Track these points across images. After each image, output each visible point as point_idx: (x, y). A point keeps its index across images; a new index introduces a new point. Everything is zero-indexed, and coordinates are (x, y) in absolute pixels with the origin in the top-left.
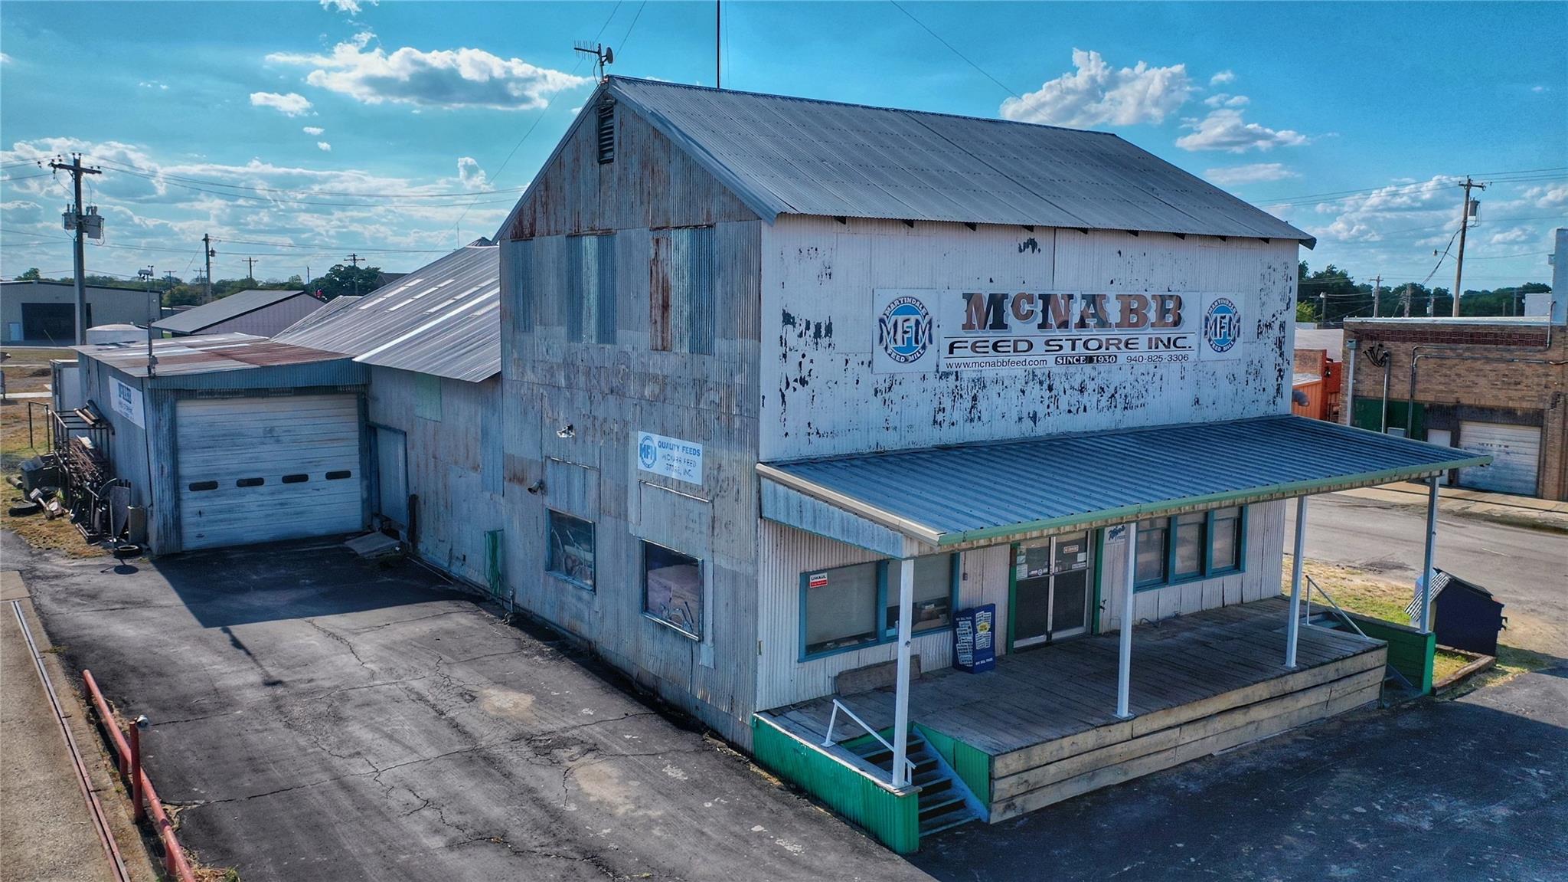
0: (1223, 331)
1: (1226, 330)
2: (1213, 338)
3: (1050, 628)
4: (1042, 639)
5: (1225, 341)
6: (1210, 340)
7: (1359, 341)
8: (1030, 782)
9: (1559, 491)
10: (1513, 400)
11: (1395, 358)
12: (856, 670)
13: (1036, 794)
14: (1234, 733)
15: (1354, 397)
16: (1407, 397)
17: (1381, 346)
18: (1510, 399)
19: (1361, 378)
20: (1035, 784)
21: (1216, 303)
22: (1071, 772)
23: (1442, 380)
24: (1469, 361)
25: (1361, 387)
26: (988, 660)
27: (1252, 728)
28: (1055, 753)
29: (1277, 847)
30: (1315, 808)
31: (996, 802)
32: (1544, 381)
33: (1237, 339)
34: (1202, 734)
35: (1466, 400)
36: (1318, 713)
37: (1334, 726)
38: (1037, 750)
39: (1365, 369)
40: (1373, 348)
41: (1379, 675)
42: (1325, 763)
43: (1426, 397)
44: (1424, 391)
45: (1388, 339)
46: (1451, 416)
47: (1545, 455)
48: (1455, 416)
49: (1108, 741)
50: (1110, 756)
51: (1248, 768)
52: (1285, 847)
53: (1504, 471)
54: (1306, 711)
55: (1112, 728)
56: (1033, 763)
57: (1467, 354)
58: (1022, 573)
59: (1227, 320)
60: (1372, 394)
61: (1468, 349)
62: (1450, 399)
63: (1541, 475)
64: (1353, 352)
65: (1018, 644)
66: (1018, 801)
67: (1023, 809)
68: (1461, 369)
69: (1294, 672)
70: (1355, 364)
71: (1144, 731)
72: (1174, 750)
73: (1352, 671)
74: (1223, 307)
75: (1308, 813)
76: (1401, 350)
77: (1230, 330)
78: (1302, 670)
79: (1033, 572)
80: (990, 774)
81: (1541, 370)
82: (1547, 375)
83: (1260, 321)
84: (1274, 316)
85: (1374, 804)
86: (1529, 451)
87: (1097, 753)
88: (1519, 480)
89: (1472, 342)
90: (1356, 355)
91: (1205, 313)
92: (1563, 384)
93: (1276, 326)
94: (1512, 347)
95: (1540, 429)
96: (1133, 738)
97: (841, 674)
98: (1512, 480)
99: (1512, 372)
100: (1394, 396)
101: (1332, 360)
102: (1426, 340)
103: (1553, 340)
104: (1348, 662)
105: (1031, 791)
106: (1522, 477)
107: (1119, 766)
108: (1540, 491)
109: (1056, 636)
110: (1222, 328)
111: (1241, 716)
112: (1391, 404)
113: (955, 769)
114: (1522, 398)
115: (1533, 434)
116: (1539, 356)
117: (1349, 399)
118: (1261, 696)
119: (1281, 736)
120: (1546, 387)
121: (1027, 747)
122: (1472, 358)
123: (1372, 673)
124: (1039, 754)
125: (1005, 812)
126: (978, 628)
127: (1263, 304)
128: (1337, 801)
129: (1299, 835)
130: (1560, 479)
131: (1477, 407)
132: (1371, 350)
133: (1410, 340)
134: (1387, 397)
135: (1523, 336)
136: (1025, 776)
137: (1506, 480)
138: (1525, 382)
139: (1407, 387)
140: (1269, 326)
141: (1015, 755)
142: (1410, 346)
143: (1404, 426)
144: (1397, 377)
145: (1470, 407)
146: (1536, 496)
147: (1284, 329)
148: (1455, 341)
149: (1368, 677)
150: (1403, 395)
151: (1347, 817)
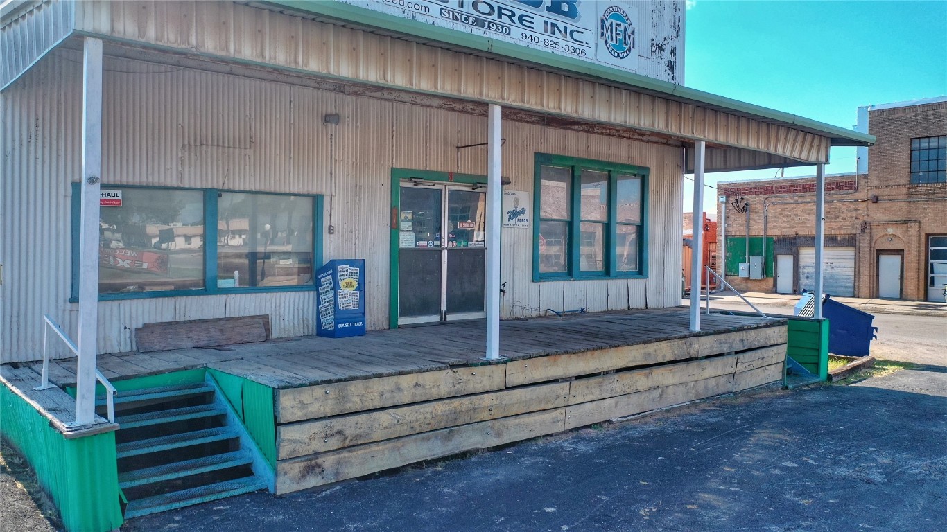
0: (618, 37)
1: (621, 37)
2: (609, 41)
3: (444, 308)
4: (435, 319)
5: (620, 48)
6: (606, 43)
7: (728, 197)
8: (347, 433)
9: (870, 292)
10: (835, 229)
11: (752, 206)
12: (170, 323)
13: (359, 453)
14: (635, 398)
15: (726, 236)
16: (762, 233)
17: (742, 199)
18: (832, 228)
19: (730, 222)
20: (356, 437)
21: (611, 9)
22: (416, 425)
23: (785, 219)
24: (803, 204)
25: (730, 229)
26: (355, 324)
27: (656, 393)
28: (387, 395)
29: (689, 507)
30: (734, 464)
31: (283, 460)
32: (854, 214)
33: (632, 50)
34: (597, 394)
35: (802, 232)
36: (724, 386)
37: (741, 400)
38: (355, 388)
39: (733, 217)
40: (737, 200)
41: (781, 353)
42: (738, 426)
43: (775, 232)
44: (775, 227)
45: (747, 194)
46: (792, 244)
47: (859, 267)
48: (795, 244)
49: (470, 388)
50: (475, 409)
51: (651, 431)
52: (701, 506)
53: (831, 280)
54: (712, 382)
55: (476, 370)
56: (350, 407)
57: (801, 200)
58: (407, 240)
59: (622, 28)
60: (738, 233)
61: (802, 196)
62: (790, 233)
63: (857, 281)
64: (724, 205)
65: (402, 321)
66: (328, 462)
67: (337, 474)
68: (798, 210)
69: (698, 335)
70: (725, 213)
71: (521, 381)
72: (563, 410)
73: (756, 344)
74: (617, 14)
75: (727, 469)
76: (756, 201)
77: (625, 39)
78: (707, 334)
79: (421, 243)
80: (275, 417)
81: (852, 207)
82: (857, 210)
83: (653, 40)
84: (665, 39)
85: (805, 459)
86: (847, 265)
87: (456, 402)
88: (842, 287)
89: (804, 191)
90: (726, 207)
91: (601, 15)
92: (868, 215)
93: (668, 49)
94: (832, 192)
95: (853, 249)
96: (507, 388)
97: (146, 326)
98: (836, 287)
99: (833, 210)
100: (753, 233)
101: (709, 220)
102: (773, 192)
103: (859, 185)
104: (753, 333)
105: (350, 448)
106: (844, 284)
107: (490, 424)
108: (856, 293)
109: (450, 318)
110: (617, 34)
111: (643, 378)
112: (752, 239)
113: (244, 422)
114: (840, 228)
115: (849, 253)
116: (850, 197)
117: (723, 238)
118: (664, 356)
119: (688, 407)
120: (856, 218)
121: (339, 381)
122: (804, 202)
123: (775, 349)
124: (358, 395)
125: (303, 476)
126: (342, 284)
127: (655, 25)
128: (759, 457)
129: (718, 492)
130: (870, 283)
131: (810, 237)
132: (736, 202)
133: (763, 193)
134: (749, 235)
135: (838, 183)
136: (338, 424)
137: (832, 287)
138: (842, 216)
139: (761, 226)
140: (661, 47)
141: (319, 391)
142: (762, 197)
143: (761, 254)
144: (754, 220)
145: (805, 237)
146: (854, 297)
147: (675, 54)
148: (792, 192)
149: (771, 354)
150: (759, 232)
151: (776, 472)
